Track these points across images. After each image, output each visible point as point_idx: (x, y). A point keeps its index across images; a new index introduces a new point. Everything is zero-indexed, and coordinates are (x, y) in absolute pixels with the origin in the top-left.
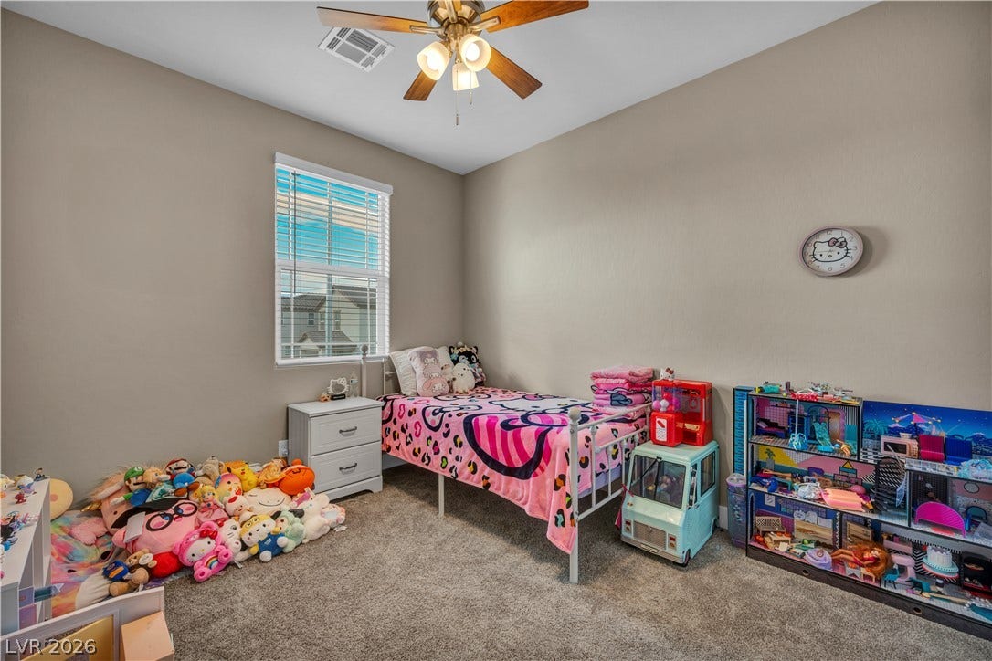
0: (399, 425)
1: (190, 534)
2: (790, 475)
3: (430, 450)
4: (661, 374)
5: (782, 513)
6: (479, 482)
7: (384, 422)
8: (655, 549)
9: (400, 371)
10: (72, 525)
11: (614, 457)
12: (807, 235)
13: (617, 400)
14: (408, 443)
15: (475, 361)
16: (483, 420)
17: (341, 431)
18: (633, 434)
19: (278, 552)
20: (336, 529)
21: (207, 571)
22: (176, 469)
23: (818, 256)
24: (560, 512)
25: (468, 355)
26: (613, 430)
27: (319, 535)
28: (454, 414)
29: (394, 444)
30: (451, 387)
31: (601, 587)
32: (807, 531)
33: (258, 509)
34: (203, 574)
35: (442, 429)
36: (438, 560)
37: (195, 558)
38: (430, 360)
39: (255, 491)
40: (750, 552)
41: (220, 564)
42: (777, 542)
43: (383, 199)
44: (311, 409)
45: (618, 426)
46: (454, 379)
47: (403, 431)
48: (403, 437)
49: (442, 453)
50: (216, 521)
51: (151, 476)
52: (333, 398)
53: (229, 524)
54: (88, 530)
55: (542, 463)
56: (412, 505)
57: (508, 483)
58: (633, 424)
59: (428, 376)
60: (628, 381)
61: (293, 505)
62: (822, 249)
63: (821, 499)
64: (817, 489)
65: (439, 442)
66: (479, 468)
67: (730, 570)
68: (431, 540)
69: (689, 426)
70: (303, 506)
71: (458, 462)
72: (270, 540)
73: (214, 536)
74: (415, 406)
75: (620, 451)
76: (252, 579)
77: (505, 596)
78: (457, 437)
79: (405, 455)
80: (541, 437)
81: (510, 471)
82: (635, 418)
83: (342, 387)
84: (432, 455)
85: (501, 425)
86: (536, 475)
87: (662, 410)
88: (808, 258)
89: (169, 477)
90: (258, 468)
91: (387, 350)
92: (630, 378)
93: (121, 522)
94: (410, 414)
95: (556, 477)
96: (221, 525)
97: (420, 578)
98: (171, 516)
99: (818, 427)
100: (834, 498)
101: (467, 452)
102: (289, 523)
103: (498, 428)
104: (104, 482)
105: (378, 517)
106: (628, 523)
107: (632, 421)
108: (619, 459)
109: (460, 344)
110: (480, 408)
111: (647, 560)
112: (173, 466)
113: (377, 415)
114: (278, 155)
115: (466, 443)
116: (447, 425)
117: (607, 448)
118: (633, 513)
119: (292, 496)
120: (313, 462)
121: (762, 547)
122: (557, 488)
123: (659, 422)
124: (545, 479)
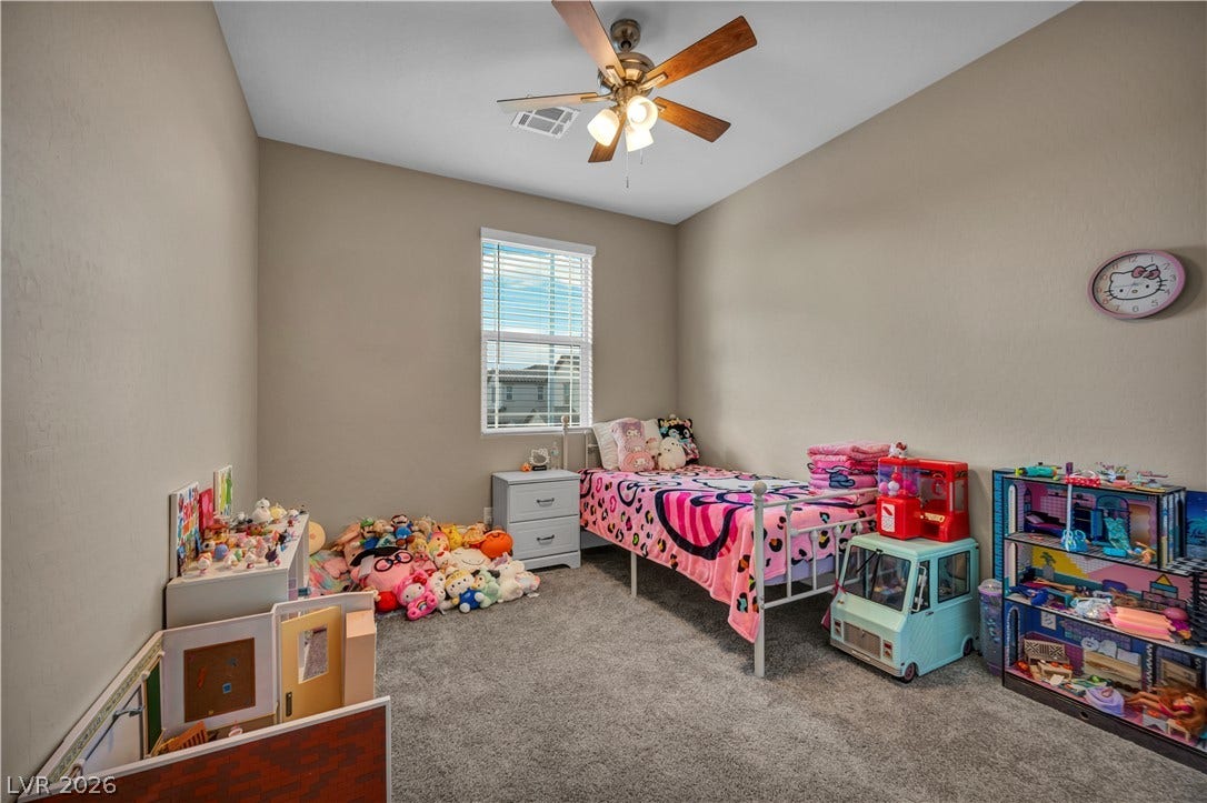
0: (596, 499)
1: (406, 579)
2: (1073, 587)
3: (623, 526)
4: (892, 450)
5: (1065, 639)
6: (667, 562)
7: (582, 496)
8: (868, 657)
9: (602, 443)
10: (325, 561)
11: (823, 545)
12: (1101, 263)
13: (836, 479)
14: (604, 519)
15: (687, 436)
16: (674, 496)
17: (538, 501)
18: (855, 521)
19: (476, 606)
20: (530, 596)
21: (418, 611)
22: (398, 523)
23: (1116, 292)
24: (743, 596)
25: (680, 429)
26: (821, 514)
27: (513, 598)
28: (647, 489)
29: (591, 519)
30: (656, 464)
31: (790, 685)
32: (1101, 666)
33: (461, 566)
34: (414, 613)
35: (636, 504)
36: (619, 634)
37: (409, 599)
38: (634, 432)
39: (460, 550)
40: (1007, 680)
41: (428, 608)
42: (1050, 674)
43: (587, 261)
44: (510, 477)
45: (830, 510)
46: (660, 454)
47: (600, 505)
48: (599, 512)
49: (634, 530)
50: (426, 571)
51: (380, 526)
52: (534, 469)
53: (437, 575)
54: (335, 566)
55: (729, 542)
56: (606, 583)
57: (695, 563)
58: (855, 510)
59: (629, 450)
60: (850, 458)
61: (492, 566)
62: (1121, 281)
63: (1108, 621)
64: (1104, 606)
65: (632, 518)
66: (668, 546)
67: (969, 696)
68: (616, 616)
69: (931, 517)
70: (500, 568)
71: (648, 539)
72: (469, 594)
73: (424, 583)
74: (612, 480)
75: (832, 539)
76: (452, 624)
77: (678, 674)
78: (648, 512)
79: (600, 531)
80: (729, 515)
81: (697, 550)
82: (859, 503)
83: (543, 459)
84: (625, 531)
85: (691, 501)
86: (721, 555)
87: (891, 493)
88: (1102, 296)
89: (392, 529)
90: (463, 531)
91: (591, 422)
92: (853, 454)
93: (357, 562)
94: (607, 488)
95: (741, 557)
96: (430, 575)
97: (597, 646)
98: (392, 561)
99: (1111, 524)
100: (1127, 619)
101: (657, 529)
102: (486, 582)
103: (688, 503)
104: (346, 529)
105: (571, 590)
106: (838, 624)
107: (854, 506)
108: (831, 548)
109: (672, 416)
110: (679, 484)
111: (859, 670)
112: (396, 520)
113: (576, 488)
114: (484, 230)
115: (657, 519)
116: (640, 500)
117: (810, 532)
118: (844, 613)
119: (492, 560)
120: (512, 529)
121: (1025, 677)
122: (741, 569)
123: (886, 509)
124: (730, 560)
